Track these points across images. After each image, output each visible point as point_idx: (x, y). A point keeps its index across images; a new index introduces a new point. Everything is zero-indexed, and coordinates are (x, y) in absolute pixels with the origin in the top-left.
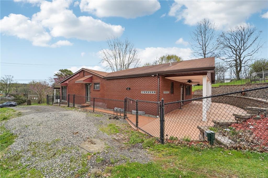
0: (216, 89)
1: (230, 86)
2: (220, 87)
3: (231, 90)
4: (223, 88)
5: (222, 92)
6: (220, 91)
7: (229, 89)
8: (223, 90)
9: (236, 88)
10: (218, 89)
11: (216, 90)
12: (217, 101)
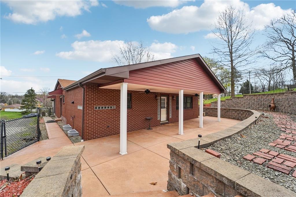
0: (240, 99)
1: (258, 96)
2: (244, 97)
3: (259, 102)
4: (248, 99)
5: (247, 104)
6: (245, 103)
7: (256, 100)
8: (248, 102)
9: (265, 98)
10: (242, 100)
11: (239, 102)
12: (235, 117)
